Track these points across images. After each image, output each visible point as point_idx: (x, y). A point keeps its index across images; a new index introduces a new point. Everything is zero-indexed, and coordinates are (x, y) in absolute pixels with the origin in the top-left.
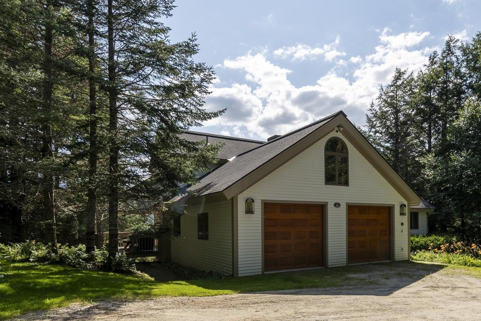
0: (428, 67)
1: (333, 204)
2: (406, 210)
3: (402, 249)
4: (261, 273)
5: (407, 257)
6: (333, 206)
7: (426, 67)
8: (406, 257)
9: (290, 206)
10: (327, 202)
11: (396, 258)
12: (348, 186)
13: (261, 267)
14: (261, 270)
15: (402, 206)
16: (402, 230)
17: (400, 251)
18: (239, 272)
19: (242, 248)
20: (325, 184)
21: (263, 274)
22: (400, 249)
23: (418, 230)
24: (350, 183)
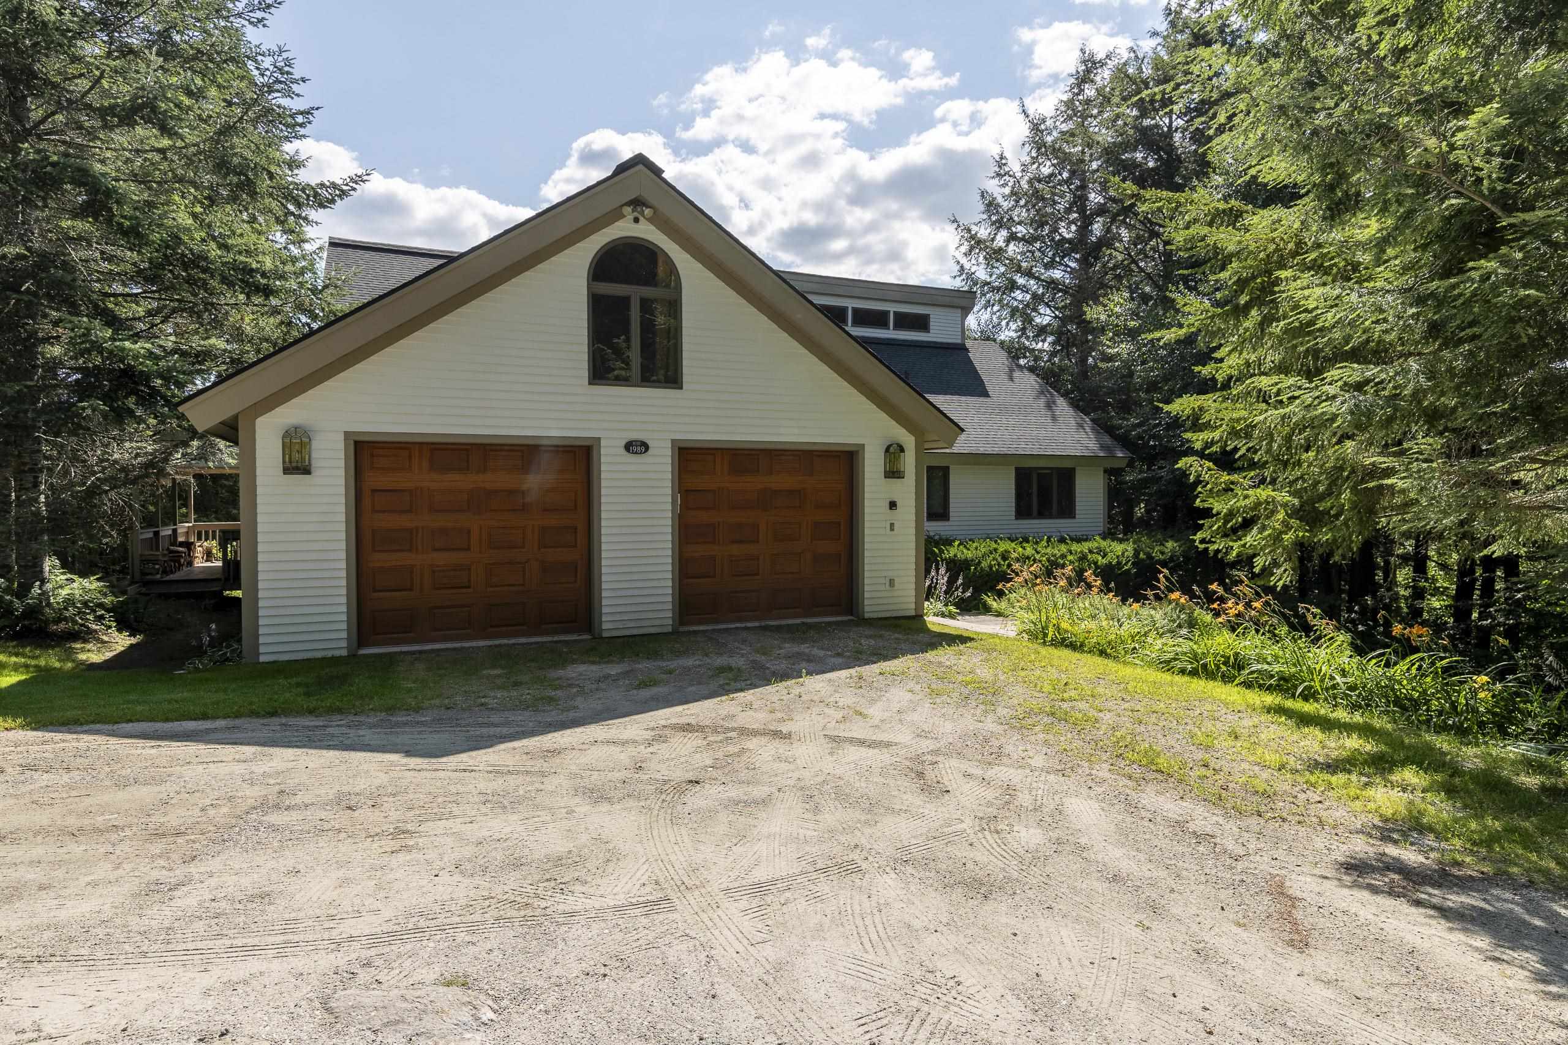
0: (1165, 38)
1: (623, 443)
2: (909, 462)
3: (892, 582)
4: (344, 653)
5: (913, 606)
6: (623, 451)
7: (1159, 40)
8: (910, 609)
9: (466, 450)
10: (599, 439)
11: (867, 609)
12: (681, 388)
13: (344, 635)
14: (344, 644)
15: (893, 451)
16: (892, 525)
17: (883, 588)
18: (262, 649)
19: (271, 576)
20: (590, 384)
21: (353, 656)
22: (882, 581)
23: (947, 523)
24: (686, 379)
